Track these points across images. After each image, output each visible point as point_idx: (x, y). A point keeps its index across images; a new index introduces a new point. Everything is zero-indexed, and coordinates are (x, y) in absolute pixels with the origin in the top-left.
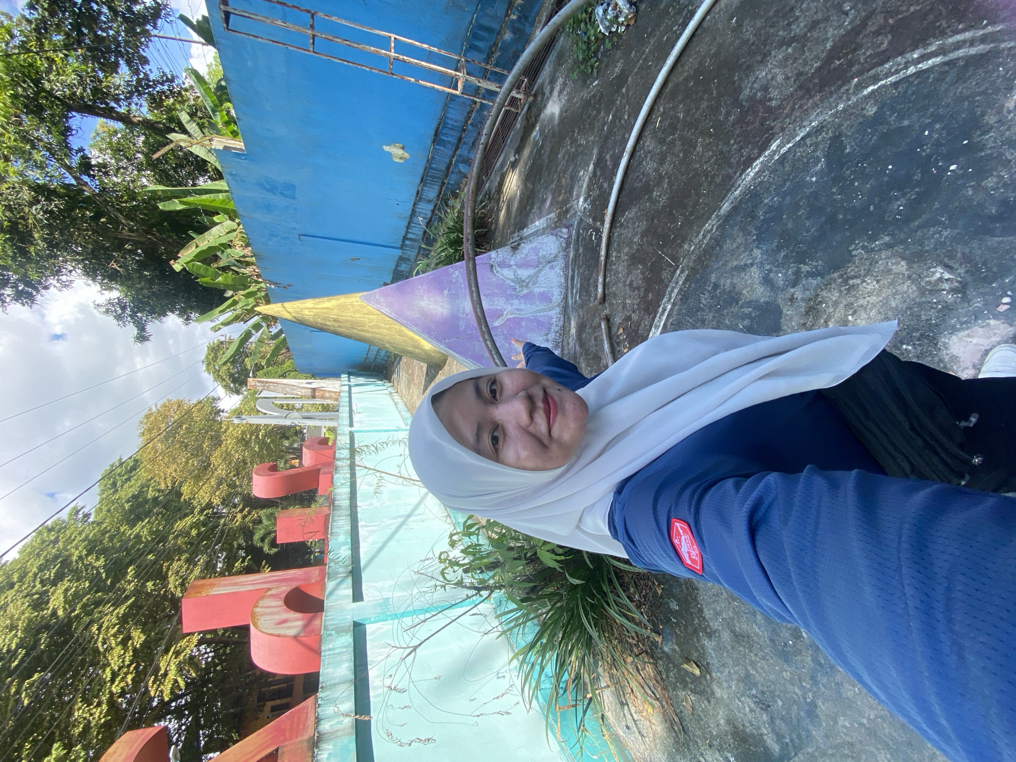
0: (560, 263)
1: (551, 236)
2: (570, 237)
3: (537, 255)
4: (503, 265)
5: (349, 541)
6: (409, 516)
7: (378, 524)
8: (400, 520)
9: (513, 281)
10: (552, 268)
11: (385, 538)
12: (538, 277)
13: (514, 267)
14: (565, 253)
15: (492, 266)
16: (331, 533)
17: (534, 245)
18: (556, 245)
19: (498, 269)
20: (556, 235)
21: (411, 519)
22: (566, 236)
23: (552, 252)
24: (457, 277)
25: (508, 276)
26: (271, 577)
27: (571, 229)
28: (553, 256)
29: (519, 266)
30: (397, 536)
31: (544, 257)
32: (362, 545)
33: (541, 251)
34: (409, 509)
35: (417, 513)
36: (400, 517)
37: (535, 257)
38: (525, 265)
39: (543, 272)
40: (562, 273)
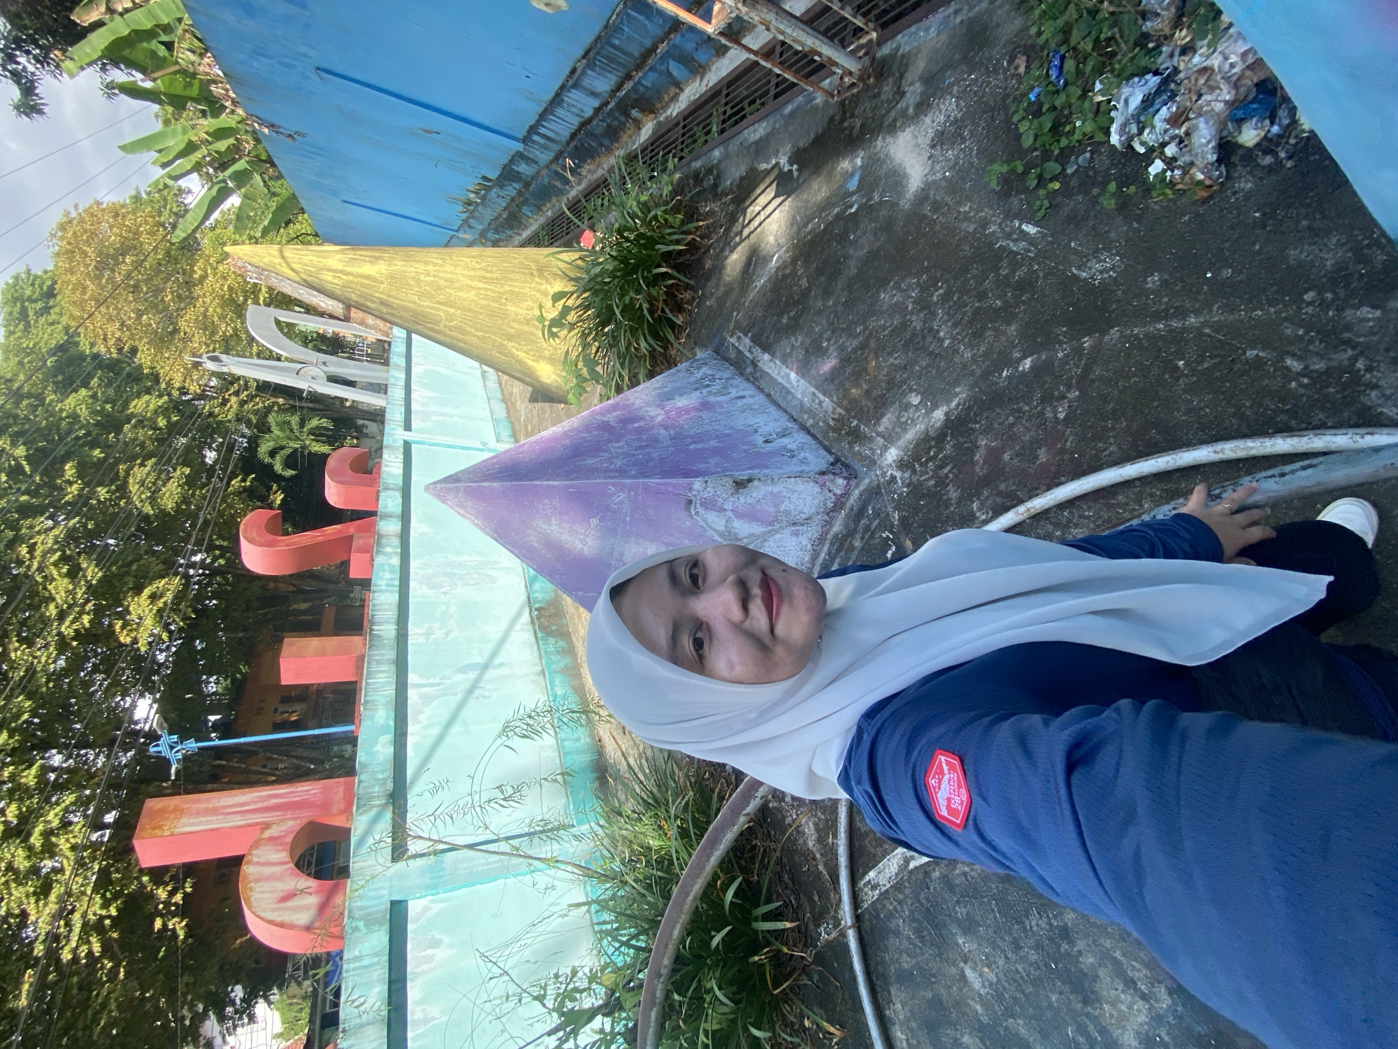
0: (813, 531)
1: (812, 484)
2: (846, 495)
3: (776, 506)
4: (710, 505)
5: (392, 723)
6: (485, 667)
7: (437, 681)
8: (472, 675)
9: (721, 534)
10: (796, 534)
11: (445, 717)
12: (765, 540)
13: (730, 514)
14: (826, 518)
15: (690, 502)
16: (366, 702)
17: (776, 489)
18: (816, 501)
19: (700, 510)
20: (823, 485)
21: (491, 674)
22: (838, 492)
23: (805, 510)
24: (622, 502)
25: (714, 525)
26: (270, 797)
27: (853, 483)
28: (804, 516)
29: (738, 515)
30: (464, 714)
31: (788, 513)
32: (411, 729)
33: (786, 502)
34: (488, 649)
35: (497, 661)
36: (470, 667)
37: (772, 509)
38: (750, 515)
39: (777, 536)
40: (809, 546)
